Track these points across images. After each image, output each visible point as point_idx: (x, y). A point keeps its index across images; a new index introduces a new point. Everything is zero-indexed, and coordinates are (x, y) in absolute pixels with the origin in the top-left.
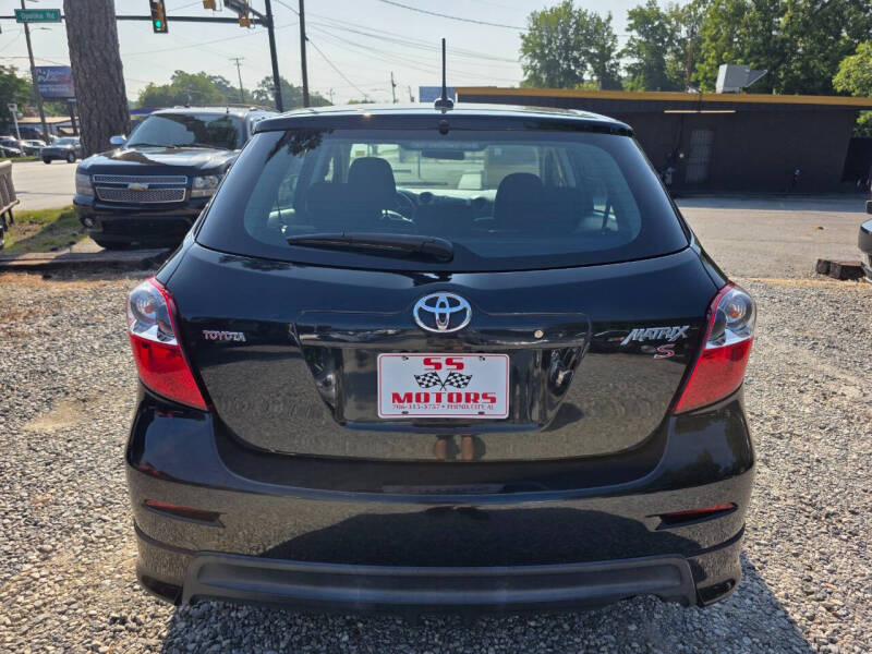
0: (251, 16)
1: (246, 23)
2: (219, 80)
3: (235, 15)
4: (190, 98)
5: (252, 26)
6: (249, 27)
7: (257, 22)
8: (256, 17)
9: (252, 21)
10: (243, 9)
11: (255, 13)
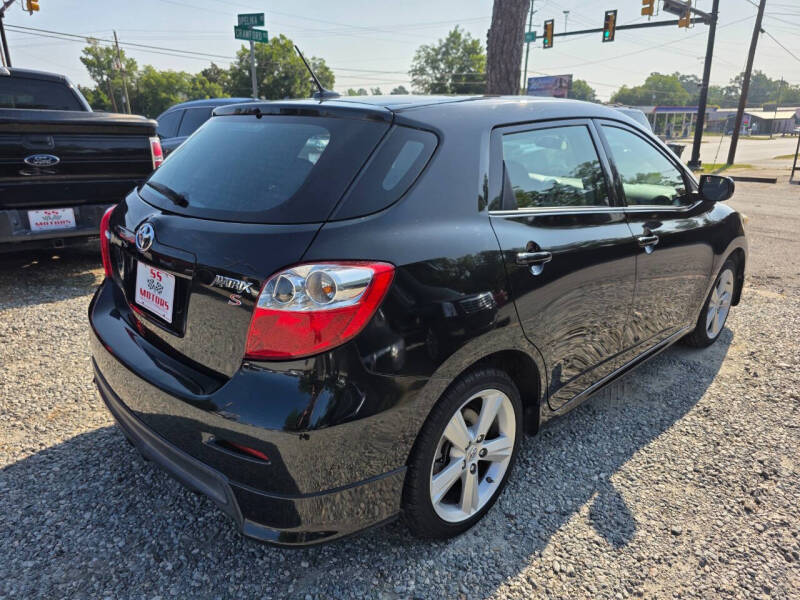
0: (692, 16)
1: (684, 23)
2: (692, 79)
3: (676, 17)
4: (654, 97)
5: (691, 25)
6: (687, 27)
7: (698, 21)
8: (697, 16)
9: (692, 21)
10: (683, 11)
11: (697, 12)
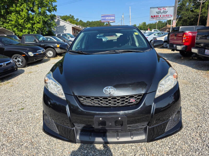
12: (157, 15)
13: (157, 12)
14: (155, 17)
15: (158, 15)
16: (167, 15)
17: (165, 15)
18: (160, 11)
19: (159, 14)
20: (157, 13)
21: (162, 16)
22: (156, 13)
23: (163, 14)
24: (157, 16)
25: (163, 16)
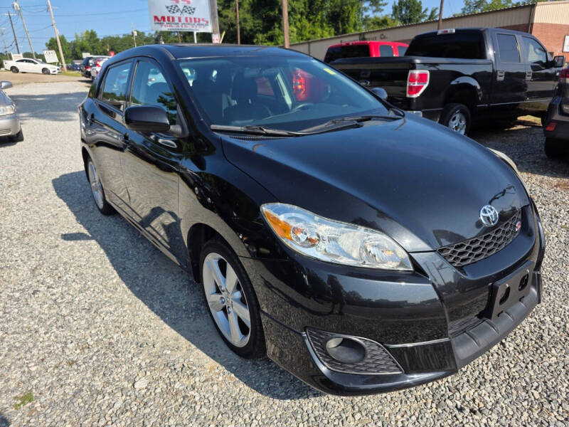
12: (171, 15)
13: (167, 7)
14: (164, 20)
15: (173, 15)
16: (195, 19)
17: (191, 19)
18: (177, 6)
19: (174, 12)
20: (170, 11)
21: (183, 20)
22: (166, 10)
23: (186, 15)
24: (171, 19)
25: (186, 19)
